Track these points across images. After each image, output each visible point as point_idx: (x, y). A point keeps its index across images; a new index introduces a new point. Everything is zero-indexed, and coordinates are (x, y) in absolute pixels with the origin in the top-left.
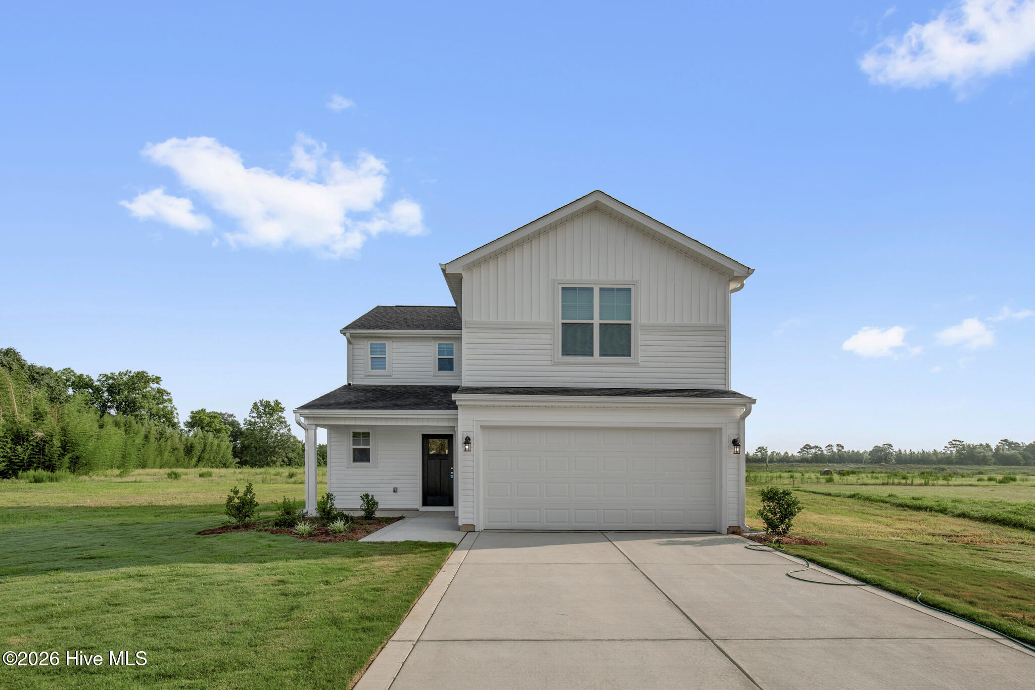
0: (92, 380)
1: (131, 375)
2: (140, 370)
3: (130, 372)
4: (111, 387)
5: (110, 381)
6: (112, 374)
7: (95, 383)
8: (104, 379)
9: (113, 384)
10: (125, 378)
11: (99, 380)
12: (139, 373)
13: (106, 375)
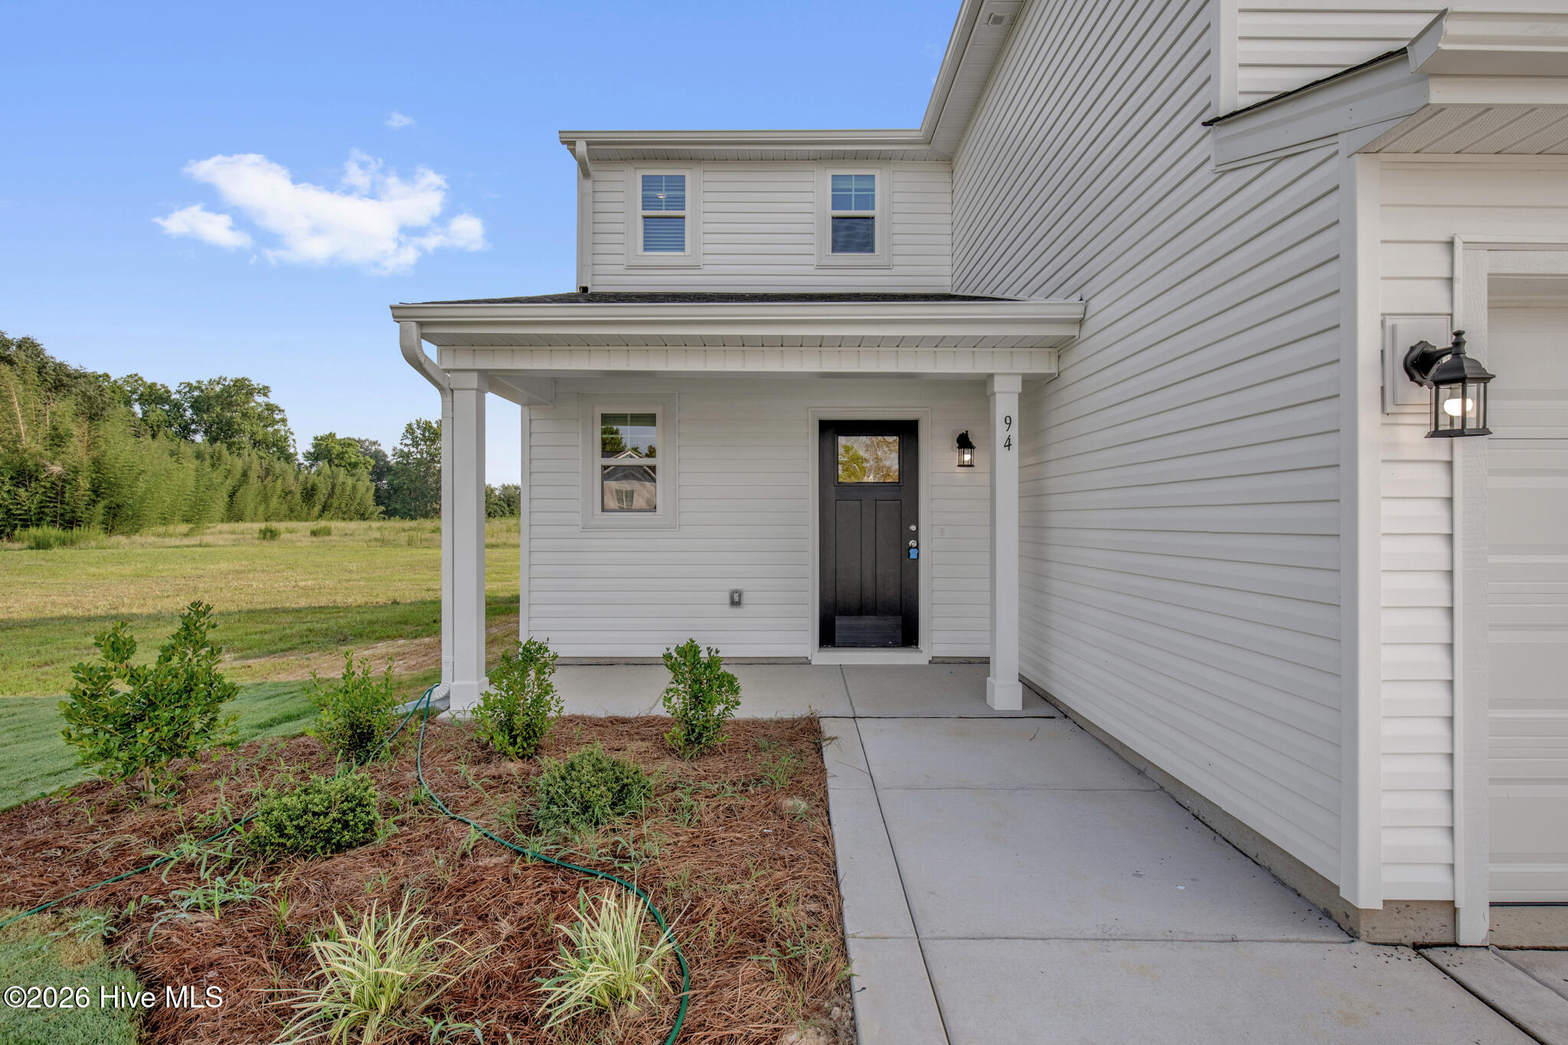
0: (168, 392)
1: (227, 384)
2: (240, 376)
3: (225, 380)
4: (196, 401)
5: (196, 393)
6: (198, 382)
7: (173, 397)
8: (187, 390)
9: (200, 396)
10: (218, 388)
11: (179, 392)
12: (237, 381)
13: (189, 385)
